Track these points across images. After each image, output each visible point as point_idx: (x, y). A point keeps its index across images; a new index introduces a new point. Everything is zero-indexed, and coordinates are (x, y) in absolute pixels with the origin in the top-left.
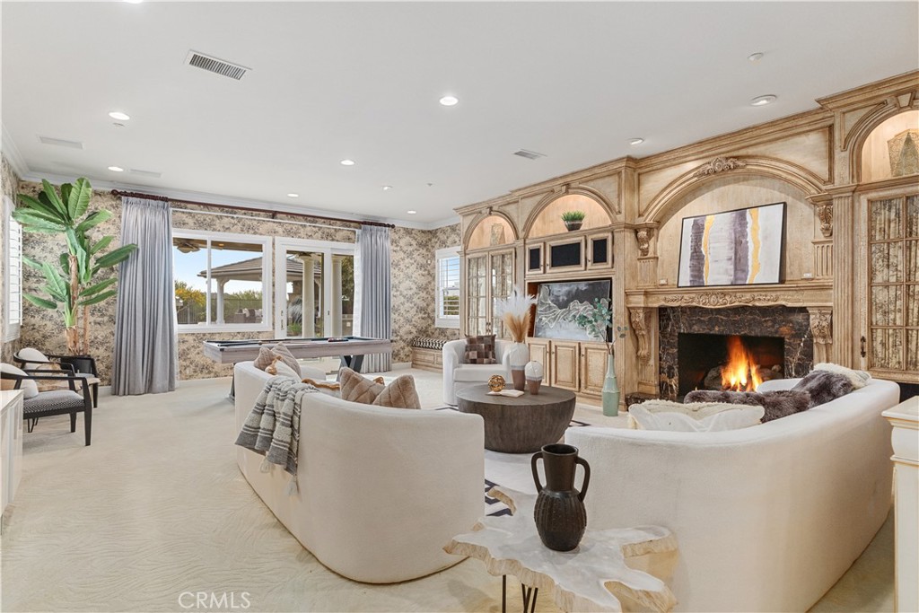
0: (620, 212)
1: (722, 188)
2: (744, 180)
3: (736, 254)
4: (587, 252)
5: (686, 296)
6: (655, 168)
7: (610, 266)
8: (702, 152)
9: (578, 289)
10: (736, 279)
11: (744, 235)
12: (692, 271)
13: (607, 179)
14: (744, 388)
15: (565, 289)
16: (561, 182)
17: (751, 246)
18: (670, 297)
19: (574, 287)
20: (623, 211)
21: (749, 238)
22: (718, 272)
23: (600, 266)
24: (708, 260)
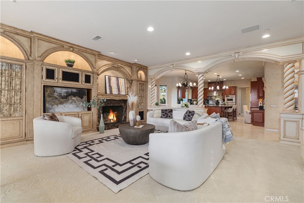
0: (95, 68)
1: (113, 71)
2: (117, 71)
3: (118, 87)
4: (82, 78)
5: (111, 97)
6: (101, 58)
7: (92, 85)
8: (113, 61)
9: (72, 91)
10: (119, 93)
11: (119, 84)
12: (109, 90)
13: (91, 55)
14: (112, 120)
15: (64, 90)
16: (70, 45)
17: (120, 86)
18: (107, 96)
19: (70, 90)
20: (96, 68)
21: (120, 84)
22: (115, 92)
23: (88, 84)
24: (113, 88)
